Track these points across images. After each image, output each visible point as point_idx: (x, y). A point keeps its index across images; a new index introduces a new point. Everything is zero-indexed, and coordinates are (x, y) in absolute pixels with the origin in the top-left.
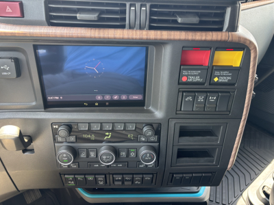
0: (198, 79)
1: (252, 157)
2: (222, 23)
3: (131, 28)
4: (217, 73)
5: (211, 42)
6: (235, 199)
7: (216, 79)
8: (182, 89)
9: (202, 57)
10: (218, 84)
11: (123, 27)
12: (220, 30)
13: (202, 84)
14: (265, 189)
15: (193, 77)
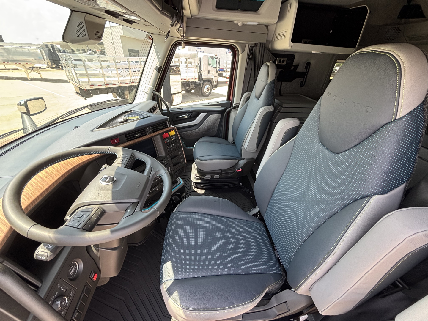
0: (169, 141)
1: (187, 175)
2: (167, 125)
3: (149, 134)
4: (172, 138)
5: (167, 131)
6: (190, 188)
7: (172, 139)
8: (166, 145)
9: (166, 135)
10: (173, 140)
11: (146, 135)
12: (167, 127)
13: (170, 142)
14: (196, 175)
15: (167, 141)
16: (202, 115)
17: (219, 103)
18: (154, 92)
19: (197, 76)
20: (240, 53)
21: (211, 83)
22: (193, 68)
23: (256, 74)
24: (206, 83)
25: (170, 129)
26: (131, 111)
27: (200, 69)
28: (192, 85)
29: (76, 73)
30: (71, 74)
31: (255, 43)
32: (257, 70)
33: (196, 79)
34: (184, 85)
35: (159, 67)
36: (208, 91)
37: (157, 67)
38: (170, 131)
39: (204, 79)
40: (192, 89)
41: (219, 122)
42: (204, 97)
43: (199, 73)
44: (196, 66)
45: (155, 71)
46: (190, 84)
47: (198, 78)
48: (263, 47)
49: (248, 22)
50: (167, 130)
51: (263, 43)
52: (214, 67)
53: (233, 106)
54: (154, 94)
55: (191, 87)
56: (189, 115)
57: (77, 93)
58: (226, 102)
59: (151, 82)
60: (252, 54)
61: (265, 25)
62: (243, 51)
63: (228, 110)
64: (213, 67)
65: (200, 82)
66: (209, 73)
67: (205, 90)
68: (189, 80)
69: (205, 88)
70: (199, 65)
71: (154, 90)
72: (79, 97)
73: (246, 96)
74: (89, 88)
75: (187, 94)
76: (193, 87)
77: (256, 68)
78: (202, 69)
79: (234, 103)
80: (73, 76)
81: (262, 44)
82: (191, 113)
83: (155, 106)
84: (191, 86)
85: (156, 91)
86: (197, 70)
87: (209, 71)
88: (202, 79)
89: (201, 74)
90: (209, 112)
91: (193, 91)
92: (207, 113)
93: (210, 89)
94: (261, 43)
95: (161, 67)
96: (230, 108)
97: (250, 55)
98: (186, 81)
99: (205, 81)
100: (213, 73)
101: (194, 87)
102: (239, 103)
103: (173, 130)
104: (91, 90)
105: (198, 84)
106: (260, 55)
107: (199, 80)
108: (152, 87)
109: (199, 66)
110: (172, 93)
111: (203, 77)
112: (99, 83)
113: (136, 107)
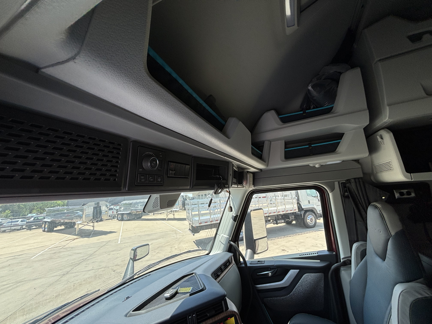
2: (222, 308)
16: (292, 273)
17: (317, 255)
18: (230, 242)
19: (296, 206)
20: (329, 192)
21: (314, 213)
22: (291, 200)
23: (364, 217)
24: (308, 213)
25: (226, 316)
26: (193, 274)
27: (298, 200)
28: (292, 217)
29: (192, 214)
30: (189, 215)
31: (346, 179)
32: (362, 210)
33: (295, 210)
34: (283, 217)
35: (235, 216)
36: (312, 221)
37: (233, 216)
38: (227, 319)
39: (304, 210)
40: (292, 220)
41: (323, 286)
42: (308, 228)
43: (298, 204)
44: (293, 198)
45: (232, 220)
46: (289, 216)
47: (297, 209)
48: (361, 183)
49: (327, 162)
50: (220, 317)
51: (358, 178)
52: (314, 197)
53: (342, 261)
54: (230, 244)
55: (291, 219)
56: (274, 271)
57: (190, 229)
58: (327, 253)
59: (228, 232)
60: (346, 191)
61: (352, 160)
62: (332, 190)
63: (333, 267)
64: (312, 196)
65: (300, 213)
66: (309, 203)
67: (308, 221)
68: (288, 212)
69: (308, 218)
70: (296, 196)
71: (230, 239)
72: (190, 232)
73: (358, 248)
74: (198, 225)
75: (288, 226)
76: (293, 219)
77: (361, 208)
78: (301, 200)
79: (342, 256)
80: (190, 216)
81: (357, 180)
82: (277, 269)
83: (229, 260)
84: (290, 217)
85: (232, 242)
86: (295, 201)
87: (309, 201)
88: (303, 209)
89: (300, 204)
90: (303, 270)
91: (294, 222)
92: (299, 270)
93: (314, 219)
94: (355, 179)
95: (237, 216)
96: (336, 264)
97: (345, 193)
98: (284, 213)
99: (306, 211)
100: (315, 202)
101: (295, 218)
102: (351, 257)
103: (231, 317)
104: (199, 226)
105: (299, 215)
106: (360, 194)
107: (299, 211)
108: (228, 237)
109: (297, 198)
110: (255, 238)
111: (303, 207)
112: (206, 221)
113: (204, 264)
